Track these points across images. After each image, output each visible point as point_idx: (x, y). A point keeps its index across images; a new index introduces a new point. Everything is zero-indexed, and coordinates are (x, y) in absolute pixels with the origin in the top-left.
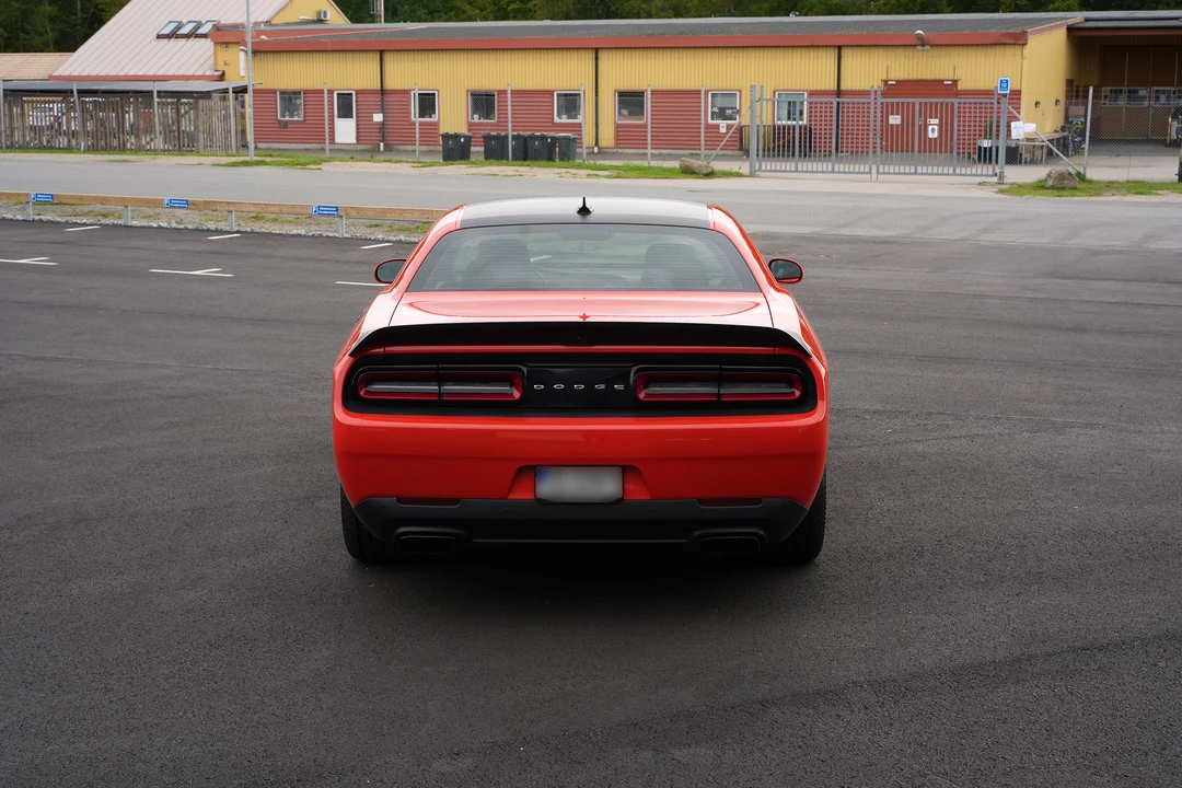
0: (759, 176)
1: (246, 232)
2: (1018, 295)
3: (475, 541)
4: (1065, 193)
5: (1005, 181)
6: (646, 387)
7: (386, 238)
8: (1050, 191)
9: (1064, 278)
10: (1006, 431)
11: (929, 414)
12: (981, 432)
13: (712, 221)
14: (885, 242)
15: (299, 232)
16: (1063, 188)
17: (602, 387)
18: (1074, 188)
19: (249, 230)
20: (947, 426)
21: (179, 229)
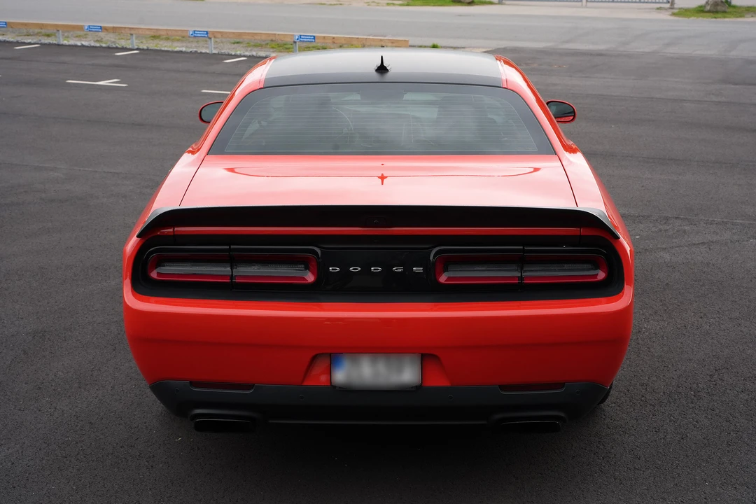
0: (505, 4)
1: (143, 49)
2: (706, 99)
3: (270, 421)
4: (719, 15)
5: (675, 6)
6: (446, 270)
7: (243, 54)
8: (708, 14)
9: (736, 84)
10: (735, 238)
11: (667, 219)
12: (715, 239)
13: (504, 78)
14: (600, 54)
15: (181, 49)
16: (717, 12)
17: (400, 269)
18: (724, 12)
19: (145, 47)
20: (685, 231)
21: (96, 47)
